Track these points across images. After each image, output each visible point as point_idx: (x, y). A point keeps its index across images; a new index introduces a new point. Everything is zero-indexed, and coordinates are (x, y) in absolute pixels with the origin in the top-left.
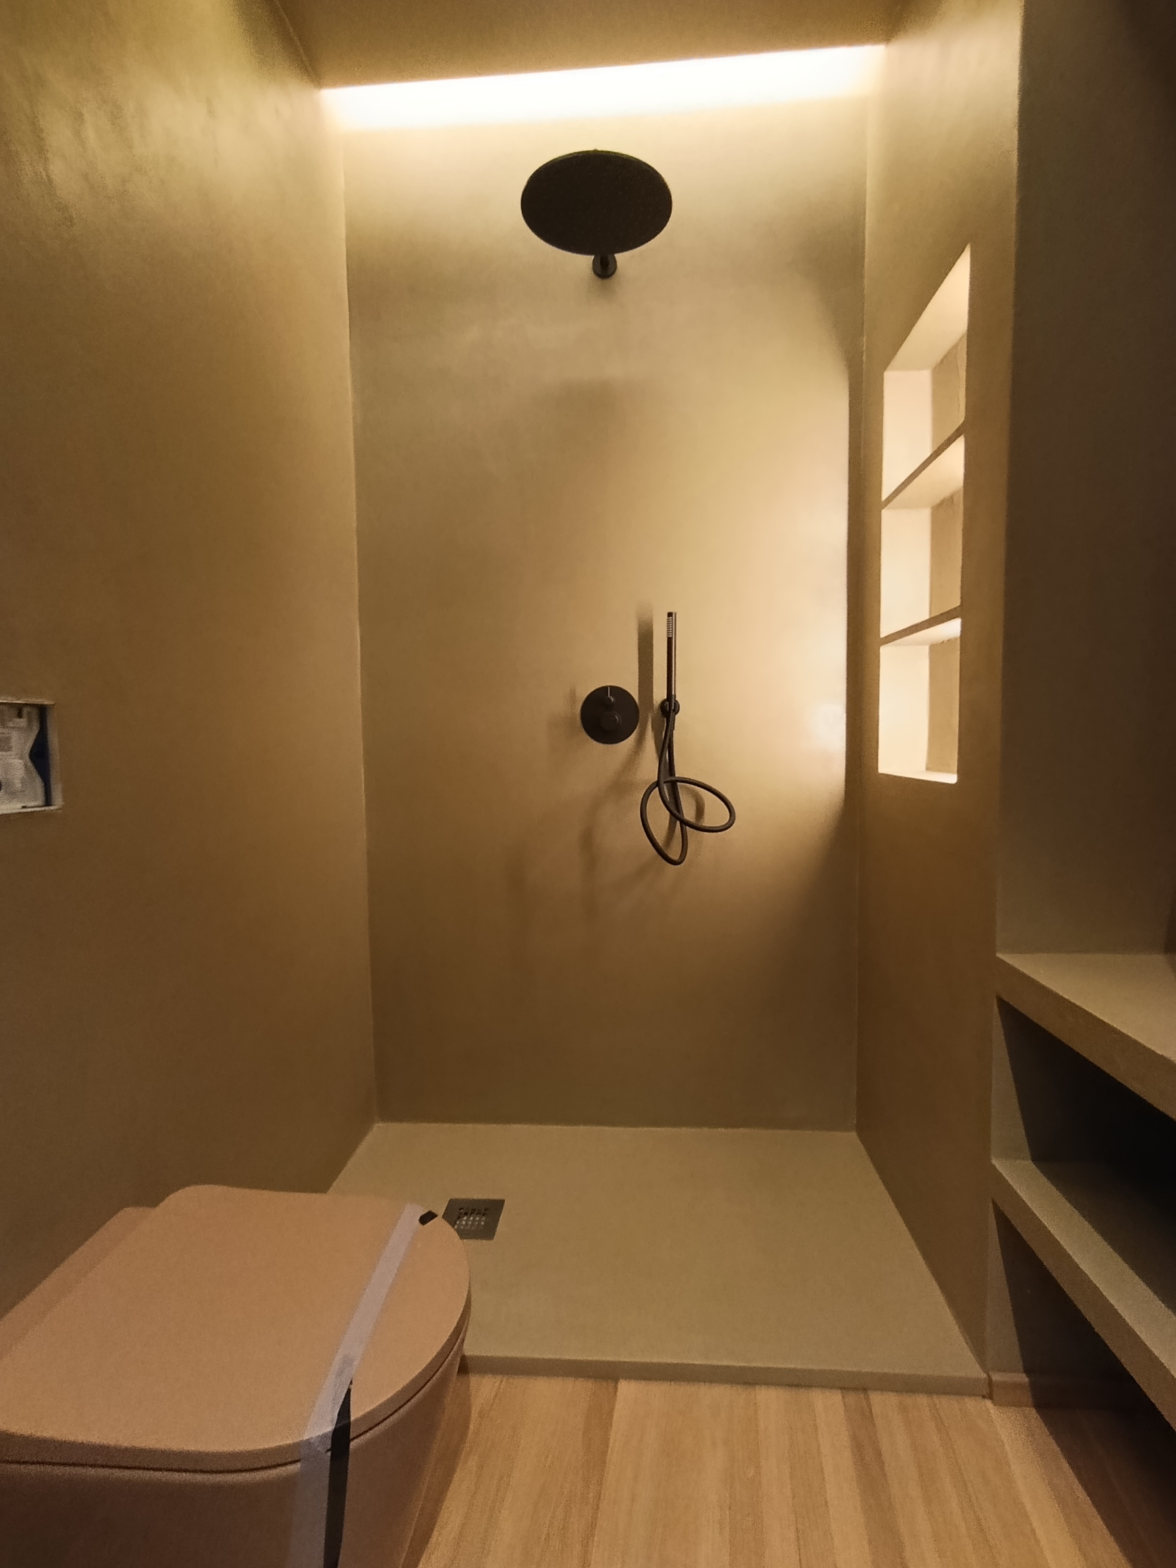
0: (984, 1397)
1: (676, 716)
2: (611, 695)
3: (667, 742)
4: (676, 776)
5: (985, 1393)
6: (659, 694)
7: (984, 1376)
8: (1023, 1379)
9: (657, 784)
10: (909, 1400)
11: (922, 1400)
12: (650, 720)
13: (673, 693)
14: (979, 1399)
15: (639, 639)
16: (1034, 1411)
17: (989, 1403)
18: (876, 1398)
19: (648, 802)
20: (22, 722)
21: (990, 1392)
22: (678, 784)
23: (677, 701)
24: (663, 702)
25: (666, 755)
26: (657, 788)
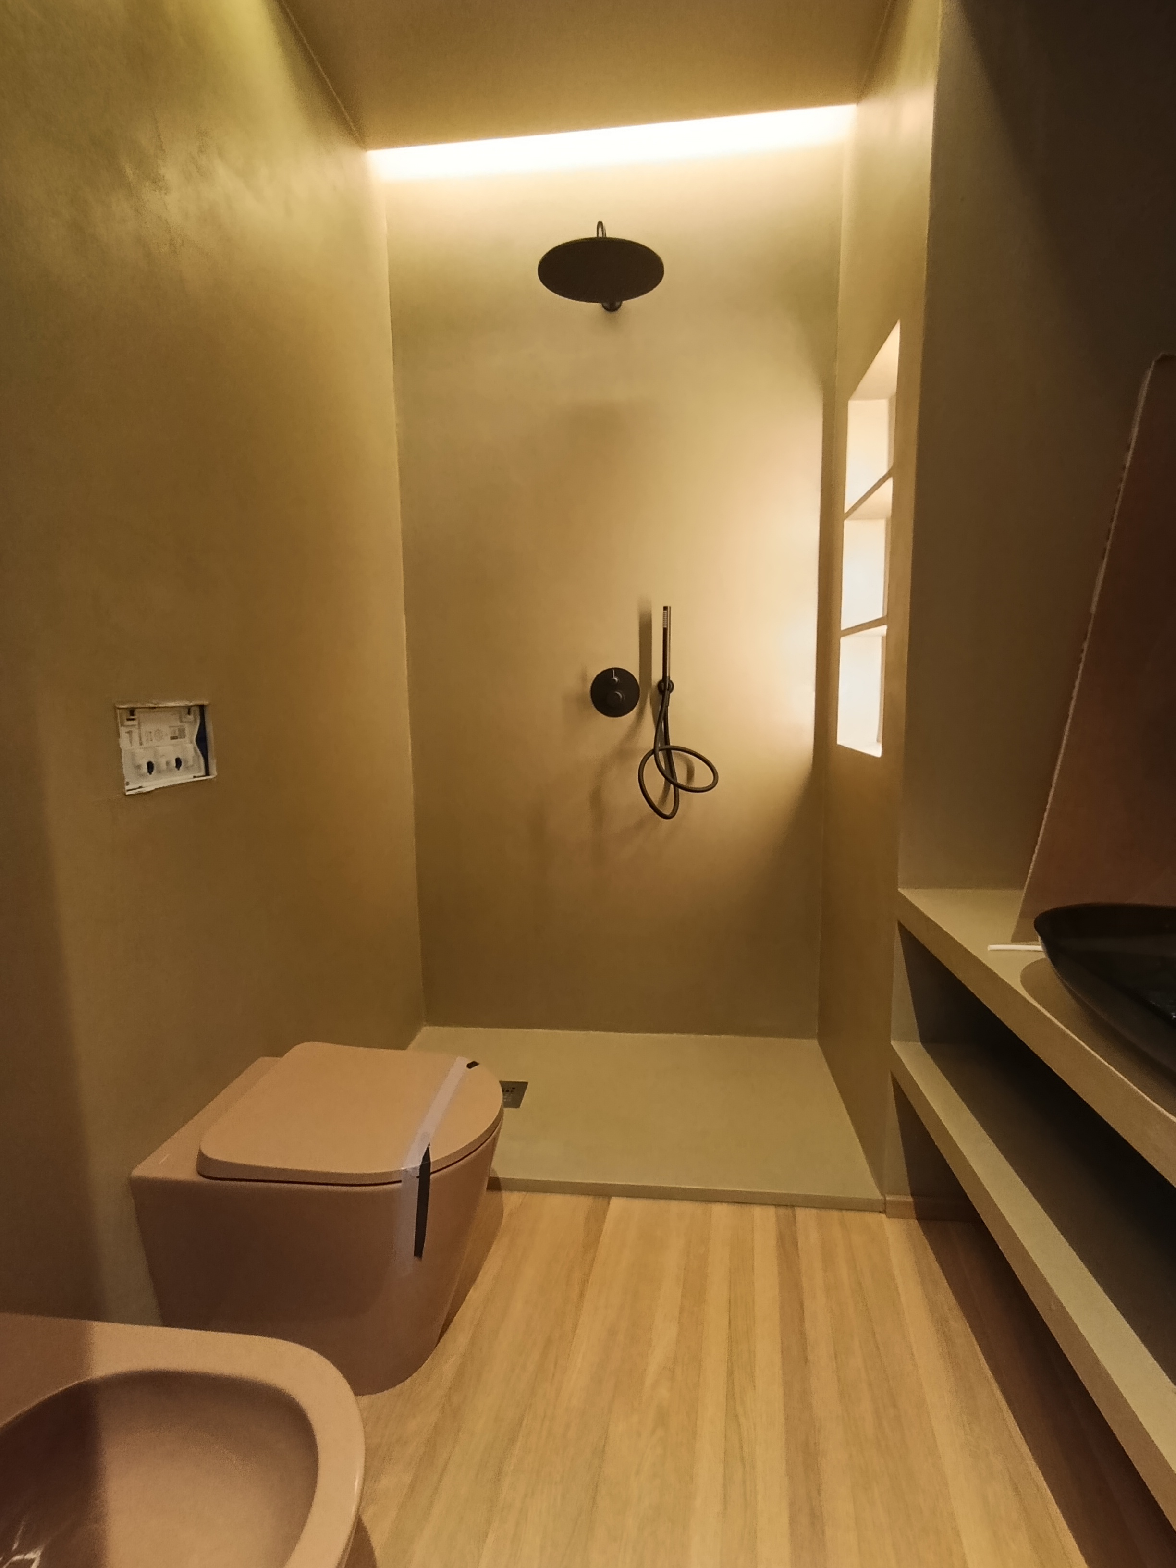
0: (880, 1212)
1: (671, 694)
2: (615, 675)
3: (663, 714)
4: (671, 744)
5: (881, 1210)
6: (657, 675)
7: (881, 1197)
8: (910, 1199)
9: (653, 752)
10: (824, 1213)
11: (835, 1214)
12: (649, 696)
13: (668, 675)
14: (877, 1213)
15: (640, 628)
16: (916, 1221)
17: (883, 1216)
18: (802, 1214)
19: (645, 767)
20: (191, 717)
21: (884, 1208)
22: (672, 751)
23: (671, 682)
24: (660, 683)
25: (661, 725)
26: (653, 756)
